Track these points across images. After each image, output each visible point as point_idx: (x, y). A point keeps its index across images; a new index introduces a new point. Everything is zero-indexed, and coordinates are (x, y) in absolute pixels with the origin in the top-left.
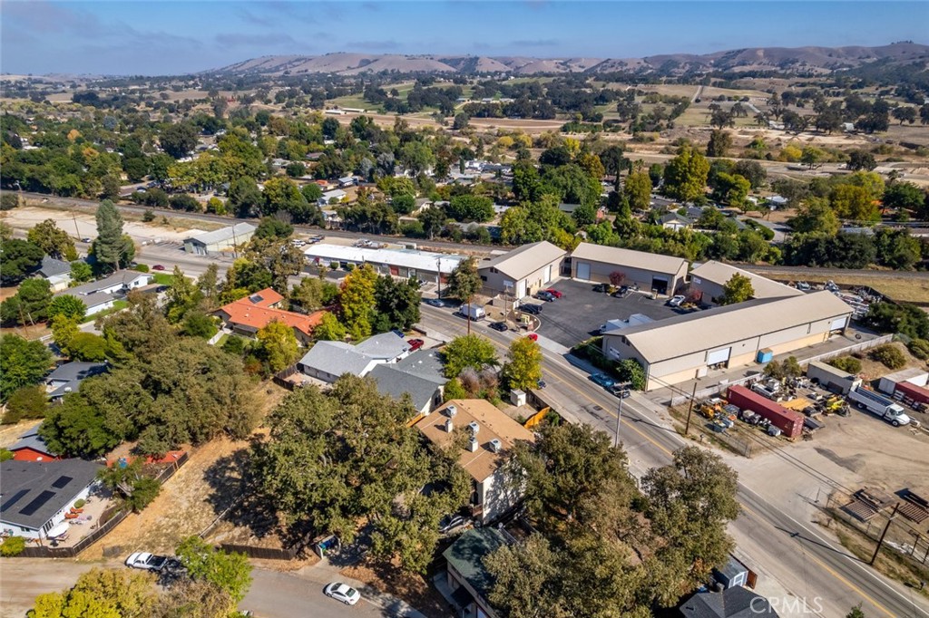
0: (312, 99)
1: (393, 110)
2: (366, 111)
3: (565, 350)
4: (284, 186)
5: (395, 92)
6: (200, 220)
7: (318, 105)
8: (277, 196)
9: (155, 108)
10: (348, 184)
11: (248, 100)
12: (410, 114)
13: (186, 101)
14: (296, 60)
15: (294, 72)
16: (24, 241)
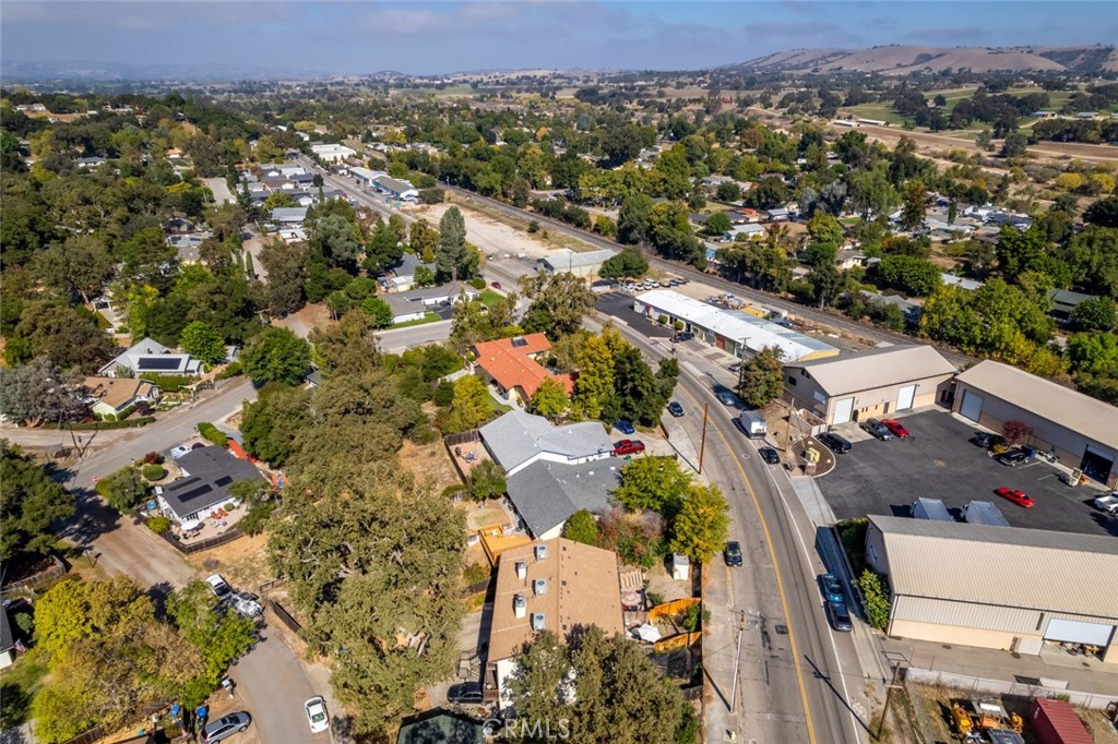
0: (822, 106)
1: (926, 125)
2: (887, 124)
3: (830, 519)
4: (671, 212)
5: (940, 100)
6: (579, 239)
7: (828, 112)
8: (661, 223)
9: (646, 107)
10: (779, 218)
11: (747, 103)
12: (949, 132)
13: (679, 100)
14: (832, 55)
15: (825, 69)
16: (434, 234)
